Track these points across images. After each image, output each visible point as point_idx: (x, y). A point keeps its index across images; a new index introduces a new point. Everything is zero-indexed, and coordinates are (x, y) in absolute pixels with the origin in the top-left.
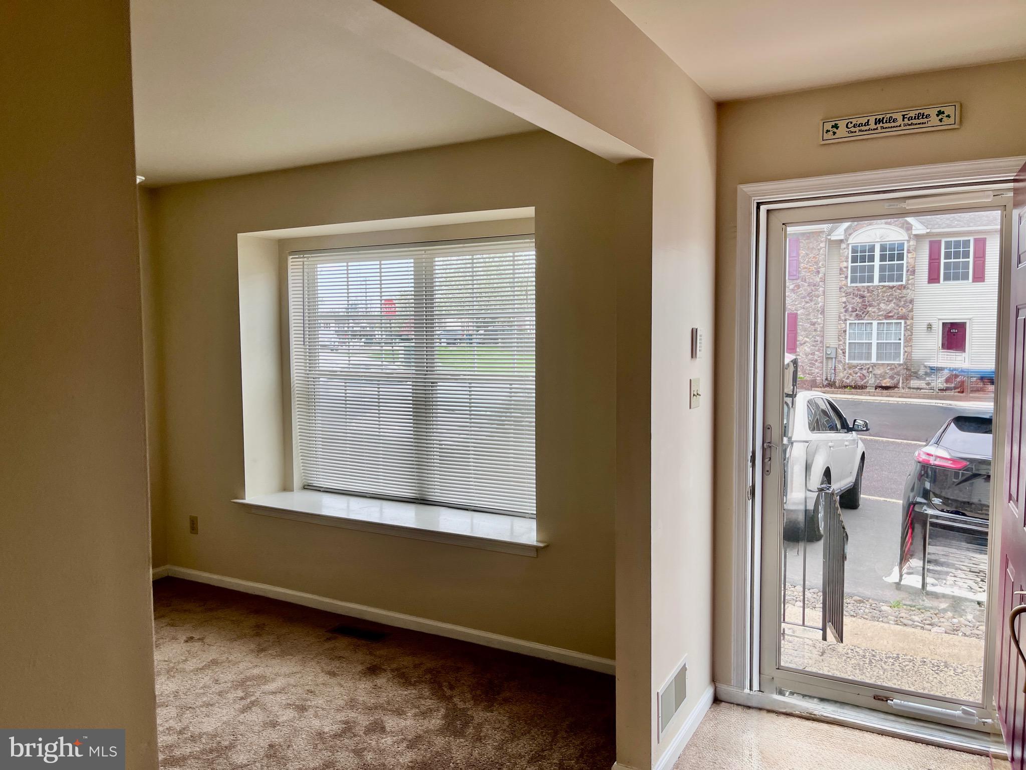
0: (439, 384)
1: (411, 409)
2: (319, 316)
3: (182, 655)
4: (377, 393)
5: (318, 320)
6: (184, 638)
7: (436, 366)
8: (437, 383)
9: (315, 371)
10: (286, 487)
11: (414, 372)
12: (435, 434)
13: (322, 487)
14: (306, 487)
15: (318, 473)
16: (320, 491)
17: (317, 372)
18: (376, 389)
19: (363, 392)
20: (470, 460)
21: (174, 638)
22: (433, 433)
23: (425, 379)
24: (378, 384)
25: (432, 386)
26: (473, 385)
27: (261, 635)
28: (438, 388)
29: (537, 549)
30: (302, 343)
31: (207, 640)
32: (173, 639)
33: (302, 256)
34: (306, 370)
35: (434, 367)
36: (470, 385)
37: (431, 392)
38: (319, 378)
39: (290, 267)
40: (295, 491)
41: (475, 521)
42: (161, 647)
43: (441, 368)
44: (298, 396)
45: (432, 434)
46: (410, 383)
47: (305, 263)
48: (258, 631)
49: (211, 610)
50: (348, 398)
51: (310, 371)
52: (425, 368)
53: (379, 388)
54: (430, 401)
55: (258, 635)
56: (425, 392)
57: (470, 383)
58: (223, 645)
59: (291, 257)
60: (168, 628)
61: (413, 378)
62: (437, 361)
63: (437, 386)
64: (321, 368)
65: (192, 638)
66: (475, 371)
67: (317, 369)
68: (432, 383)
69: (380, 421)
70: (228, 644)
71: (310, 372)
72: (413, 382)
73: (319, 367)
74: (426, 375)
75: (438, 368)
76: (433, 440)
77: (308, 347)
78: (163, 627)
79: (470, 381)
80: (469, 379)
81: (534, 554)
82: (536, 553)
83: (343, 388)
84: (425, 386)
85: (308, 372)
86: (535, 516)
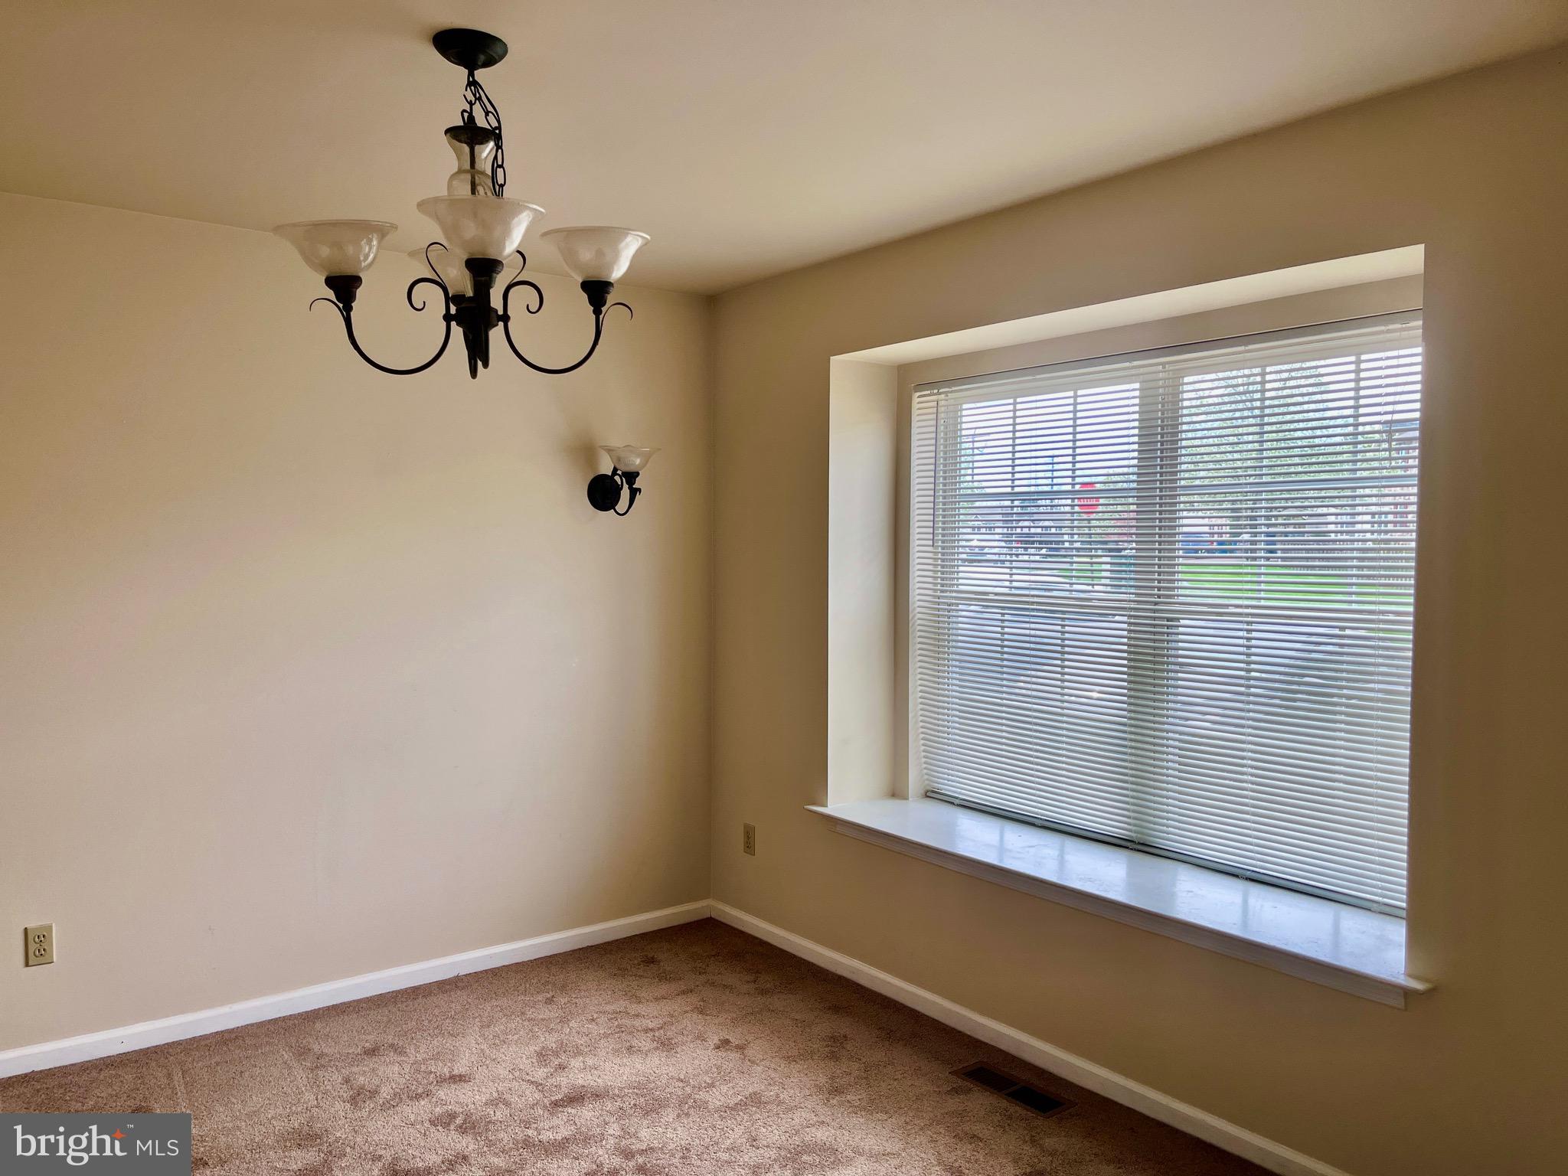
0: (1183, 622)
1: (1125, 669)
2: (962, 495)
3: (707, 1073)
4: (1059, 635)
5: (959, 502)
6: (716, 1041)
7: (1178, 588)
8: (1178, 619)
9: (951, 591)
10: (896, 792)
11: (1132, 597)
12: (1171, 720)
13: (957, 798)
14: (929, 794)
15: (950, 771)
16: (953, 803)
17: (954, 594)
18: (1059, 628)
19: (1033, 632)
20: (1245, 777)
21: (701, 1038)
22: (1168, 717)
23: (1155, 611)
24: (1063, 619)
25: (1168, 627)
26: (1254, 627)
27: (837, 1059)
28: (1181, 630)
29: (1407, 993)
30: (931, 543)
31: (749, 1052)
32: (698, 1038)
33: (936, 391)
34: (935, 590)
35: (1173, 588)
36: (1249, 627)
37: (1165, 637)
38: (958, 605)
39: (915, 412)
40: (910, 799)
41: (1252, 901)
42: (679, 1050)
43: (1188, 592)
44: (919, 634)
45: (1165, 719)
46: (1125, 619)
47: (942, 403)
48: (835, 1048)
49: (763, 992)
50: (1006, 643)
51: (942, 591)
52: (1156, 591)
53: (1063, 626)
54: (1163, 656)
55: (834, 1057)
56: (1152, 637)
57: (1248, 623)
58: (773, 1066)
59: (918, 394)
60: (695, 1016)
61: (1131, 609)
62: (1180, 576)
63: (1178, 626)
64: (961, 588)
65: (727, 1042)
66: (1260, 599)
67: (955, 588)
68: (1169, 620)
69: (1063, 688)
70: (783, 1066)
71: (942, 594)
72: (1130, 616)
73: (958, 585)
74: (1156, 604)
75: (1181, 592)
76: (1168, 731)
77: (940, 550)
78: (686, 1012)
79: (1249, 619)
80: (1248, 615)
81: (1400, 1003)
82: (1403, 1000)
83: (999, 623)
84: (1154, 626)
85: (939, 594)
86: (1404, 914)
